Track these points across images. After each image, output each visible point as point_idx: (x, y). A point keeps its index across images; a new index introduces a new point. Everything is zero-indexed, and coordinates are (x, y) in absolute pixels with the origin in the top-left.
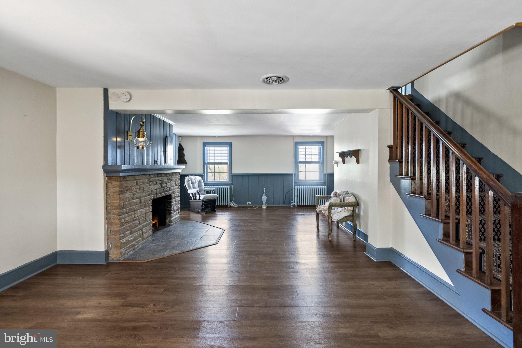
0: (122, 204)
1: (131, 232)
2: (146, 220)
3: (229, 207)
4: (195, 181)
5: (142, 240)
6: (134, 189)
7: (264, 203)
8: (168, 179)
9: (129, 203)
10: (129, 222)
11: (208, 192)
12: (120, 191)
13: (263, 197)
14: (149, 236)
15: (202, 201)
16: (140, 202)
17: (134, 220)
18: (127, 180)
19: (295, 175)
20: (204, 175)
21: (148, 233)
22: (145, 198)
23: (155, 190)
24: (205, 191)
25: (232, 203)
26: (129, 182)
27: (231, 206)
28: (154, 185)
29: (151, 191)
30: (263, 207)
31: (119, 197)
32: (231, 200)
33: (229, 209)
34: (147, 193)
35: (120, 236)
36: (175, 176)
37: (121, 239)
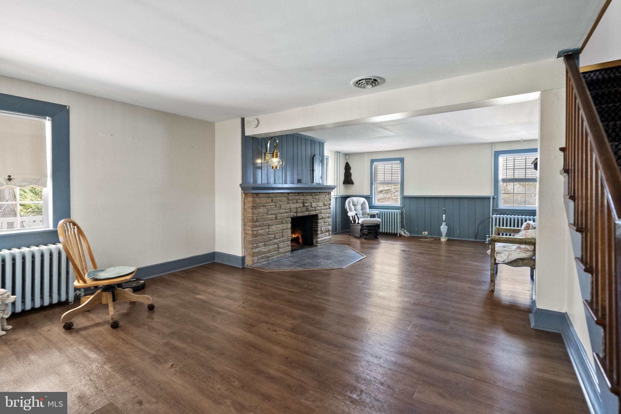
0: (255, 218)
1: (265, 244)
2: (283, 236)
3: (398, 235)
4: (358, 204)
5: (278, 254)
6: (268, 206)
7: (444, 234)
8: (313, 199)
9: (263, 218)
10: (262, 234)
11: (373, 216)
12: (252, 206)
13: (442, 227)
14: (287, 252)
15: (361, 225)
16: (276, 218)
17: (269, 234)
18: (260, 197)
19: (494, 198)
20: (371, 196)
21: (285, 249)
22: (282, 215)
23: (295, 208)
24: (368, 214)
25: (403, 231)
26: (262, 199)
27: (400, 235)
28: (294, 203)
29: (290, 209)
30: (442, 240)
31: (252, 211)
32: (402, 227)
33: (398, 237)
34: (284, 211)
35: (253, 245)
36: (324, 196)
37: (254, 249)
